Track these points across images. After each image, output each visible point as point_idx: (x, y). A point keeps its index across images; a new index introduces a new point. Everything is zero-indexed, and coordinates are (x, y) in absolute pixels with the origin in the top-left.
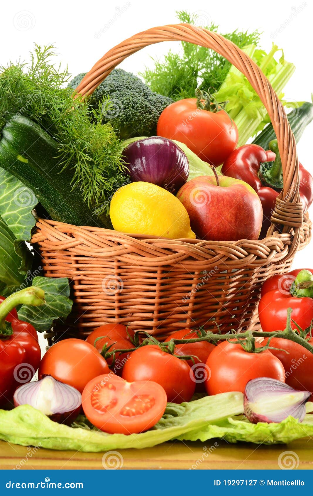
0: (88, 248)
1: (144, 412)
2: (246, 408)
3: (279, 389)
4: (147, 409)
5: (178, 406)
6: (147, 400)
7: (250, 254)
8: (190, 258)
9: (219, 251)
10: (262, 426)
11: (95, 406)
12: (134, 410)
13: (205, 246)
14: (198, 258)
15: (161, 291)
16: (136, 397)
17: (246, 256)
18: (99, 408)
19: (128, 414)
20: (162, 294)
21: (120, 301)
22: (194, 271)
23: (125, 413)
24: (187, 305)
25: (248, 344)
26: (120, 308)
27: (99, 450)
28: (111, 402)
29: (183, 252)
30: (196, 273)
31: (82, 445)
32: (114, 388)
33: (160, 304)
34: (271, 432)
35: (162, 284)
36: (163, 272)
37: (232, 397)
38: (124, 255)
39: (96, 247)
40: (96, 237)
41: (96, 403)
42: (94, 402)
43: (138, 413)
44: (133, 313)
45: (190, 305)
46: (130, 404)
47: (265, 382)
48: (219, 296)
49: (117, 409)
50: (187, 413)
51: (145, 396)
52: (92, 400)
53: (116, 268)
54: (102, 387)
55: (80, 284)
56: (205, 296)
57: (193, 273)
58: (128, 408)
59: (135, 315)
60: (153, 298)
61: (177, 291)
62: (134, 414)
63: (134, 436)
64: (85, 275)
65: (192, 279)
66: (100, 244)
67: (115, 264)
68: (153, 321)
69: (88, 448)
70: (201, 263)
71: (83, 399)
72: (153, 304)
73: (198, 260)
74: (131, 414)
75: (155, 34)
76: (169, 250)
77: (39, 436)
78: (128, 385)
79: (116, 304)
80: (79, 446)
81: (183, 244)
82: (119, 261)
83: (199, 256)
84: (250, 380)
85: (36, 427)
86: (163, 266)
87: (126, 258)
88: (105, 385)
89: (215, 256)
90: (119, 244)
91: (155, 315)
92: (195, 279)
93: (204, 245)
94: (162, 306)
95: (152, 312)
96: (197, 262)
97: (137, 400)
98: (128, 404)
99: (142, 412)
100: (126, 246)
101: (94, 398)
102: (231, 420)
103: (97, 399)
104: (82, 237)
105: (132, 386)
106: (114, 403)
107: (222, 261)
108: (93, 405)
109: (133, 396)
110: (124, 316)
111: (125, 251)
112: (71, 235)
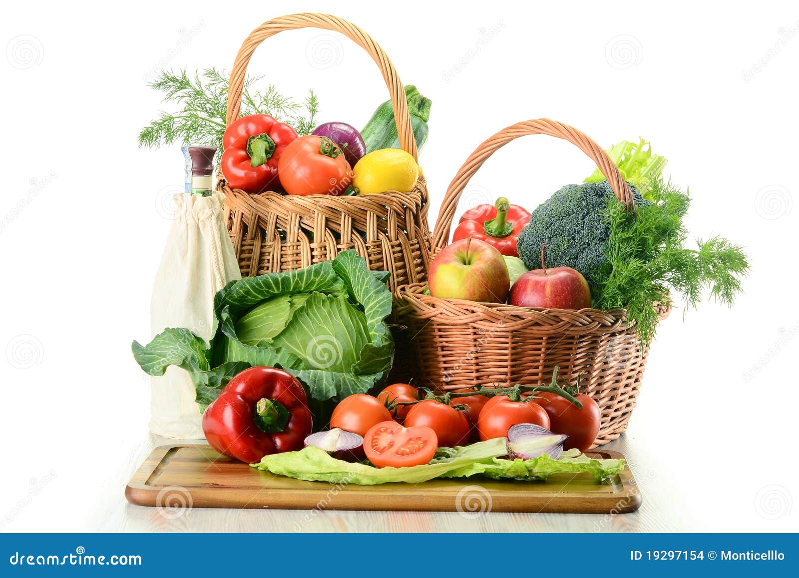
0: (446, 317)
1: (416, 452)
2: (508, 448)
3: (539, 433)
4: (419, 449)
5: (451, 449)
6: (419, 442)
7: (593, 321)
8: (537, 324)
9: (563, 318)
10: (518, 462)
11: (375, 448)
12: (408, 451)
13: (550, 314)
14: (543, 324)
15: (512, 354)
16: (411, 439)
17: (590, 323)
18: (377, 450)
19: (402, 454)
20: (514, 357)
21: (477, 364)
22: (542, 336)
23: (400, 452)
24: (537, 367)
25: (513, 394)
26: (477, 371)
27: (374, 483)
28: (389, 444)
29: (530, 318)
30: (544, 338)
31: (360, 478)
32: (392, 432)
33: (512, 366)
34: (526, 467)
35: (513, 348)
36: (513, 337)
37: (500, 441)
38: (478, 322)
39: (454, 315)
40: (454, 307)
41: (376, 445)
42: (374, 444)
43: (412, 453)
44: (489, 376)
45: (541, 368)
46: (404, 445)
47: (526, 427)
48: (569, 360)
49: (394, 449)
50: (458, 455)
51: (419, 439)
52: (372, 443)
53: (472, 334)
54: (382, 432)
55: (443, 350)
56: (555, 360)
57: (542, 338)
58: (402, 449)
59: (491, 377)
60: (506, 361)
61: (527, 355)
62: (408, 454)
63: (403, 469)
64: (447, 342)
65: (541, 344)
66: (457, 313)
67: (472, 330)
68: (507, 382)
69: (365, 481)
70: (546, 330)
71: (365, 442)
72: (506, 367)
73: (543, 326)
74: (405, 454)
75: (519, 128)
76: (518, 317)
77: (322, 472)
78: (404, 429)
79: (474, 368)
80: (357, 480)
81: (530, 311)
82: (474, 328)
83: (544, 322)
84: (513, 425)
85: (319, 463)
86: (512, 331)
87: (480, 325)
88: (385, 431)
89: (560, 322)
90: (473, 312)
91: (509, 376)
92: (543, 344)
93: (549, 312)
94: (514, 369)
95: (506, 374)
96: (543, 328)
97: (412, 442)
98: (403, 446)
99: (414, 452)
100: (479, 314)
101: (375, 441)
102: (495, 460)
103: (377, 442)
104: (442, 307)
105: (408, 431)
106: (391, 445)
107: (567, 327)
108: (373, 447)
109: (408, 439)
110: (481, 378)
111: (479, 318)
112: (433, 306)
